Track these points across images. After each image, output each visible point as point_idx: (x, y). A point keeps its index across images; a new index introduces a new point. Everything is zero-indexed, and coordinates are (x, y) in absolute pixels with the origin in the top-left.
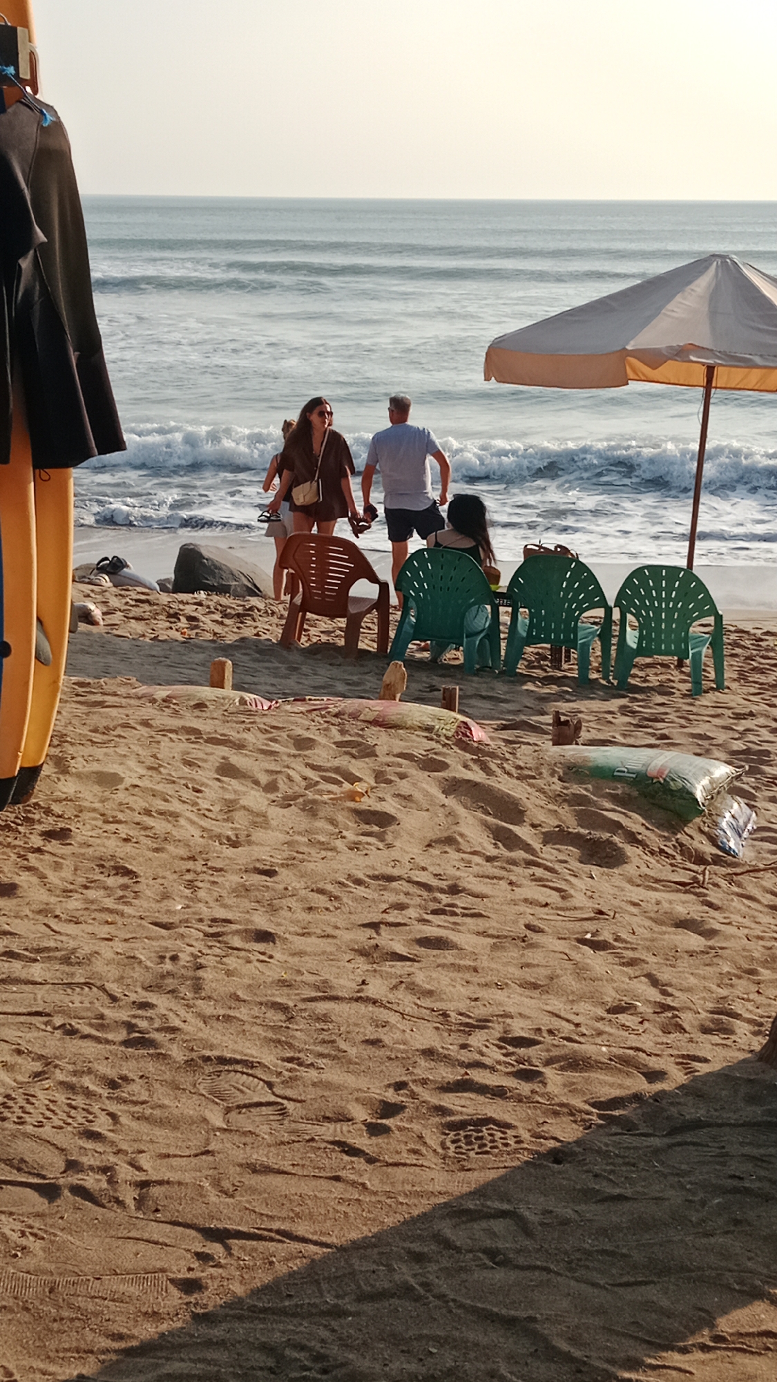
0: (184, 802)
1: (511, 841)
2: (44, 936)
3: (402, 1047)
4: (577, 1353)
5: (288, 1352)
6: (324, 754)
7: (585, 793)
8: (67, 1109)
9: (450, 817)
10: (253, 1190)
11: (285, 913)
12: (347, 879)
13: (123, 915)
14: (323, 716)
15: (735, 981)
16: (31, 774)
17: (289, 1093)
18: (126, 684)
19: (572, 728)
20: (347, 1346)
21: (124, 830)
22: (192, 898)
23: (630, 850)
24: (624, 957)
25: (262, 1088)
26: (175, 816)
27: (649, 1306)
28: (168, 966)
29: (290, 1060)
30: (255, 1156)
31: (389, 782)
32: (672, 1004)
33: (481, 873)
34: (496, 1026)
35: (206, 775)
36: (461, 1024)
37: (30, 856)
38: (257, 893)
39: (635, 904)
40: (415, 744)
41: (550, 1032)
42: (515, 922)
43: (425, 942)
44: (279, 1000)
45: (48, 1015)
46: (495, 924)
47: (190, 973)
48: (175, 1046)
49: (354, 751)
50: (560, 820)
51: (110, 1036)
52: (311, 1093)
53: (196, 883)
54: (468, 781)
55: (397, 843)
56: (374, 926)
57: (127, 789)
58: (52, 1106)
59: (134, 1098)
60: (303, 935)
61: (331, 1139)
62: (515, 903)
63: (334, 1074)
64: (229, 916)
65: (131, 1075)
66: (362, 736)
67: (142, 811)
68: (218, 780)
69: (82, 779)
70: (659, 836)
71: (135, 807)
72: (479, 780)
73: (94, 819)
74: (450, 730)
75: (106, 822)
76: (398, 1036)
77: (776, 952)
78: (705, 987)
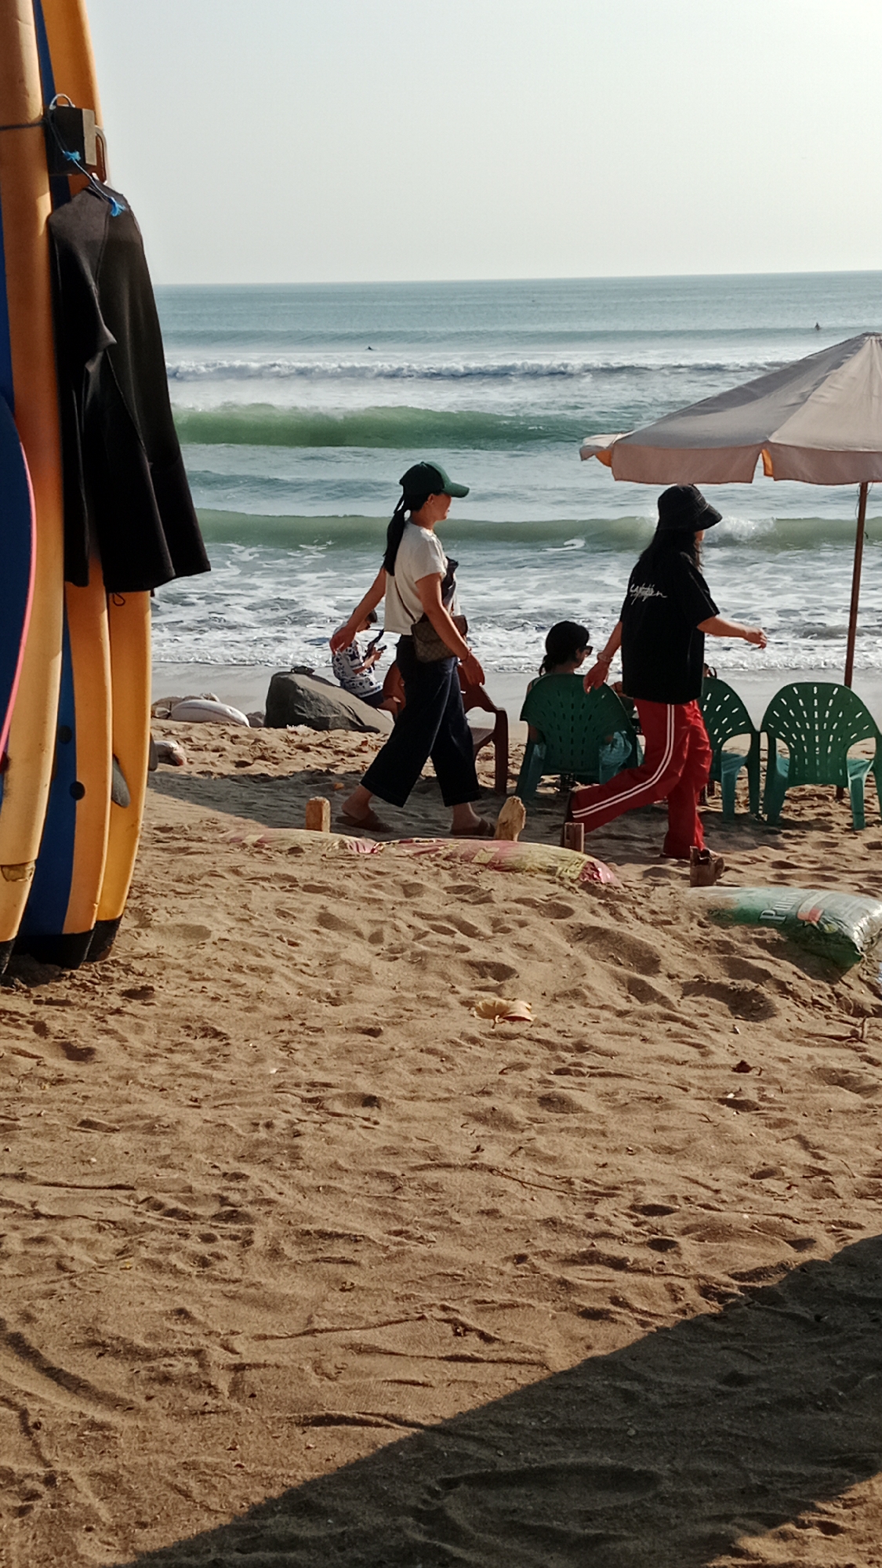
0: (277, 957)
1: (642, 992)
3: (521, 1217)
6: (433, 901)
7: (728, 939)
9: (576, 969)
10: (358, 1373)
11: (389, 1075)
12: (460, 1038)
13: (210, 1079)
14: (432, 860)
16: (108, 928)
18: (213, 828)
19: (713, 867)
21: (212, 988)
22: (288, 1061)
23: (778, 1002)
24: (770, 1118)
26: (270, 971)
28: (263, 1134)
29: (398, 1233)
30: (360, 1337)
31: (506, 931)
32: (824, 1168)
33: (610, 1029)
34: (626, 1194)
35: (302, 927)
36: (587, 1192)
37: (109, 1018)
38: (360, 1055)
39: (783, 1061)
40: (536, 889)
41: (687, 1199)
43: (548, 1105)
44: (385, 1169)
47: (287, 1141)
48: (270, 1220)
49: (467, 897)
51: (199, 1211)
52: (421, 1268)
53: (292, 1045)
54: (596, 928)
59: (226, 1276)
60: (412, 1099)
61: (443, 1317)
62: (648, 1060)
63: (446, 1248)
64: (329, 1080)
65: (222, 1252)
66: (476, 881)
67: (232, 967)
68: (317, 932)
69: (165, 933)
70: (814, 985)
71: (224, 962)
72: (608, 927)
73: (178, 977)
74: (574, 871)
75: (194, 980)
76: (516, 1206)
78: (861, 1150)
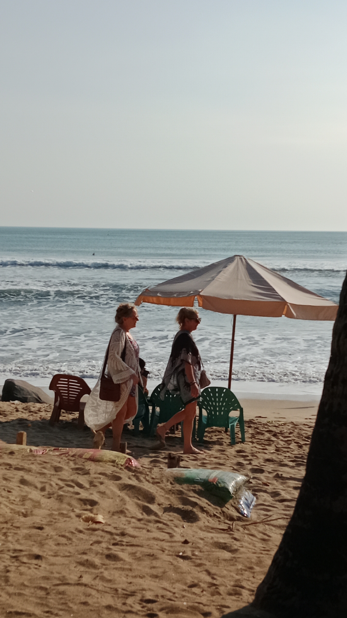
0: (3, 497)
1: (148, 511)
3: (97, 605)
6: (66, 474)
7: (182, 489)
9: (122, 501)
11: (46, 546)
12: (75, 530)
14: (67, 457)
15: (243, 572)
19: (176, 459)
22: (5, 541)
23: (201, 515)
24: (196, 563)
29: (47, 612)
31: (95, 486)
32: (216, 583)
33: (135, 526)
34: (139, 595)
35: (14, 484)
36: (124, 594)
38: (35, 538)
39: (202, 539)
40: (107, 469)
41: (162, 596)
43: (109, 558)
44: (43, 585)
47: (3, 574)
49: (80, 472)
50: (171, 502)
53: (7, 534)
54: (130, 485)
60: (55, 556)
62: (149, 539)
64: (22, 548)
66: (83, 465)
68: (19, 487)
70: (214, 508)
72: (135, 484)
74: (123, 462)
76: (95, 600)
77: (262, 559)
78: (230, 575)
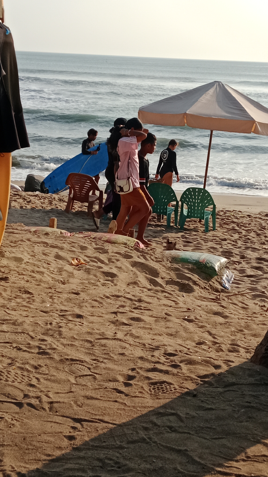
0: (44, 268)
1: (155, 283)
2: (5, 315)
3: (132, 356)
4: (203, 462)
5: (106, 461)
6: (90, 252)
7: (179, 267)
8: (22, 376)
9: (135, 275)
10: (88, 405)
11: (84, 308)
12: (104, 296)
13: (30, 308)
14: (89, 239)
15: (236, 334)
17: (96, 371)
18: (20, 226)
19: (173, 245)
20: (125, 459)
21: (26, 278)
22: (52, 302)
23: (195, 287)
24: (199, 325)
25: (87, 370)
26: (42, 273)
27: (224, 446)
28: (49, 326)
29: (94, 360)
30: (87, 393)
31: (113, 262)
32: (217, 342)
33: (148, 295)
34: (162, 349)
35: (51, 258)
36: (150, 348)
38: (74, 301)
39: (199, 306)
40: (121, 249)
41: (180, 351)
42: (161, 312)
43: (133, 319)
44: (88, 339)
45: (11, 343)
46: (155, 313)
47: (57, 329)
48: (55, 355)
49: (100, 251)
50: (171, 276)
51: (33, 351)
52: (104, 372)
53: (53, 297)
54: (140, 262)
55: (118, 284)
56: (115, 313)
57: (25, 263)
58: (16, 375)
59: (44, 373)
60: (92, 316)
61: (112, 388)
62: (160, 305)
63: (110, 365)
64: (66, 309)
65: (42, 365)
66: (103, 246)
67: (31, 271)
68: (55, 260)
69: (9, 259)
70: (204, 282)
71: (29, 269)
72: (143, 262)
73: (15, 274)
74: (132, 244)
75: (19, 275)
76: (130, 352)
77: (249, 324)
78: (227, 336)
